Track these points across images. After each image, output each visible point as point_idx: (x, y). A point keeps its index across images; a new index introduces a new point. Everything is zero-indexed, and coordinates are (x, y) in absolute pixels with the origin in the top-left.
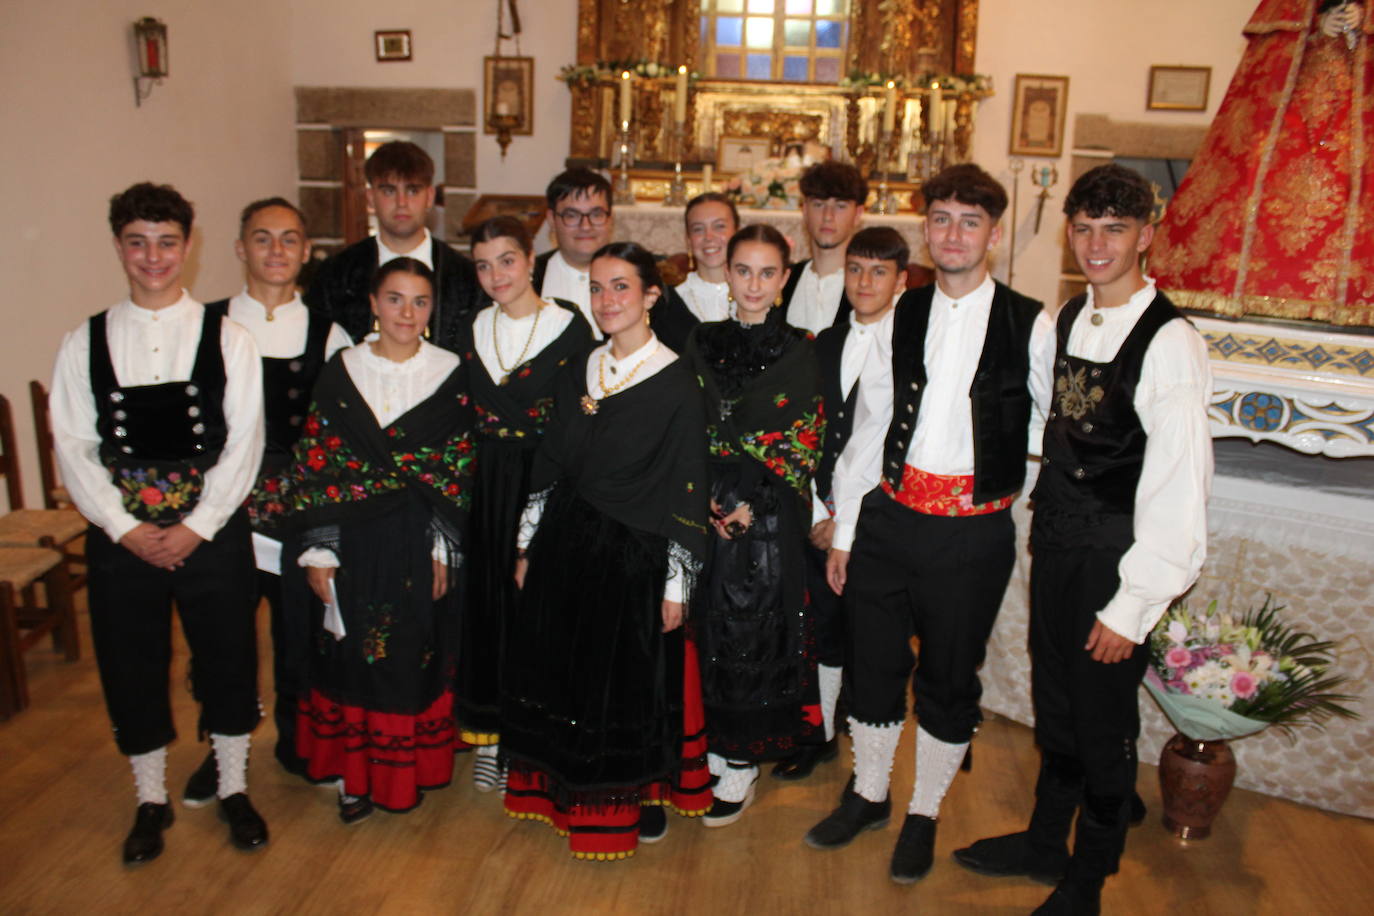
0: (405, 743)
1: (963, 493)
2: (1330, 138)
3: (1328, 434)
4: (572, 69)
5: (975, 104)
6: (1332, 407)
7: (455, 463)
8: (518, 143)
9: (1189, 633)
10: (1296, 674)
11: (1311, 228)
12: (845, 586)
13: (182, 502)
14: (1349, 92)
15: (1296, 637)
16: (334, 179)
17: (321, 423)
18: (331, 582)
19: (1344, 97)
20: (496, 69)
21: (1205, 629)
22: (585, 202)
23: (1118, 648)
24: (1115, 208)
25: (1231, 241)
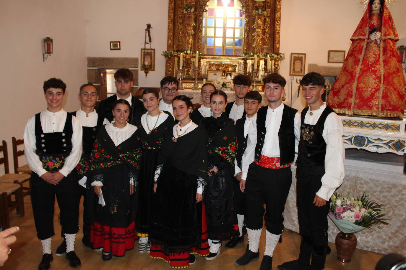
0: (122, 237)
1: (277, 162)
2: (375, 67)
3: (378, 147)
4: (166, 52)
5: (280, 61)
6: (379, 139)
7: (136, 157)
8: (150, 73)
9: (342, 203)
10: (372, 214)
11: (371, 91)
12: (245, 190)
13: (59, 166)
14: (379, 55)
15: (372, 204)
16: (98, 83)
17: (99, 145)
18: (101, 190)
19: (378, 56)
20: (144, 52)
21: (347, 202)
22: (171, 86)
23: (322, 202)
24: (312, 83)
25: (350, 95)
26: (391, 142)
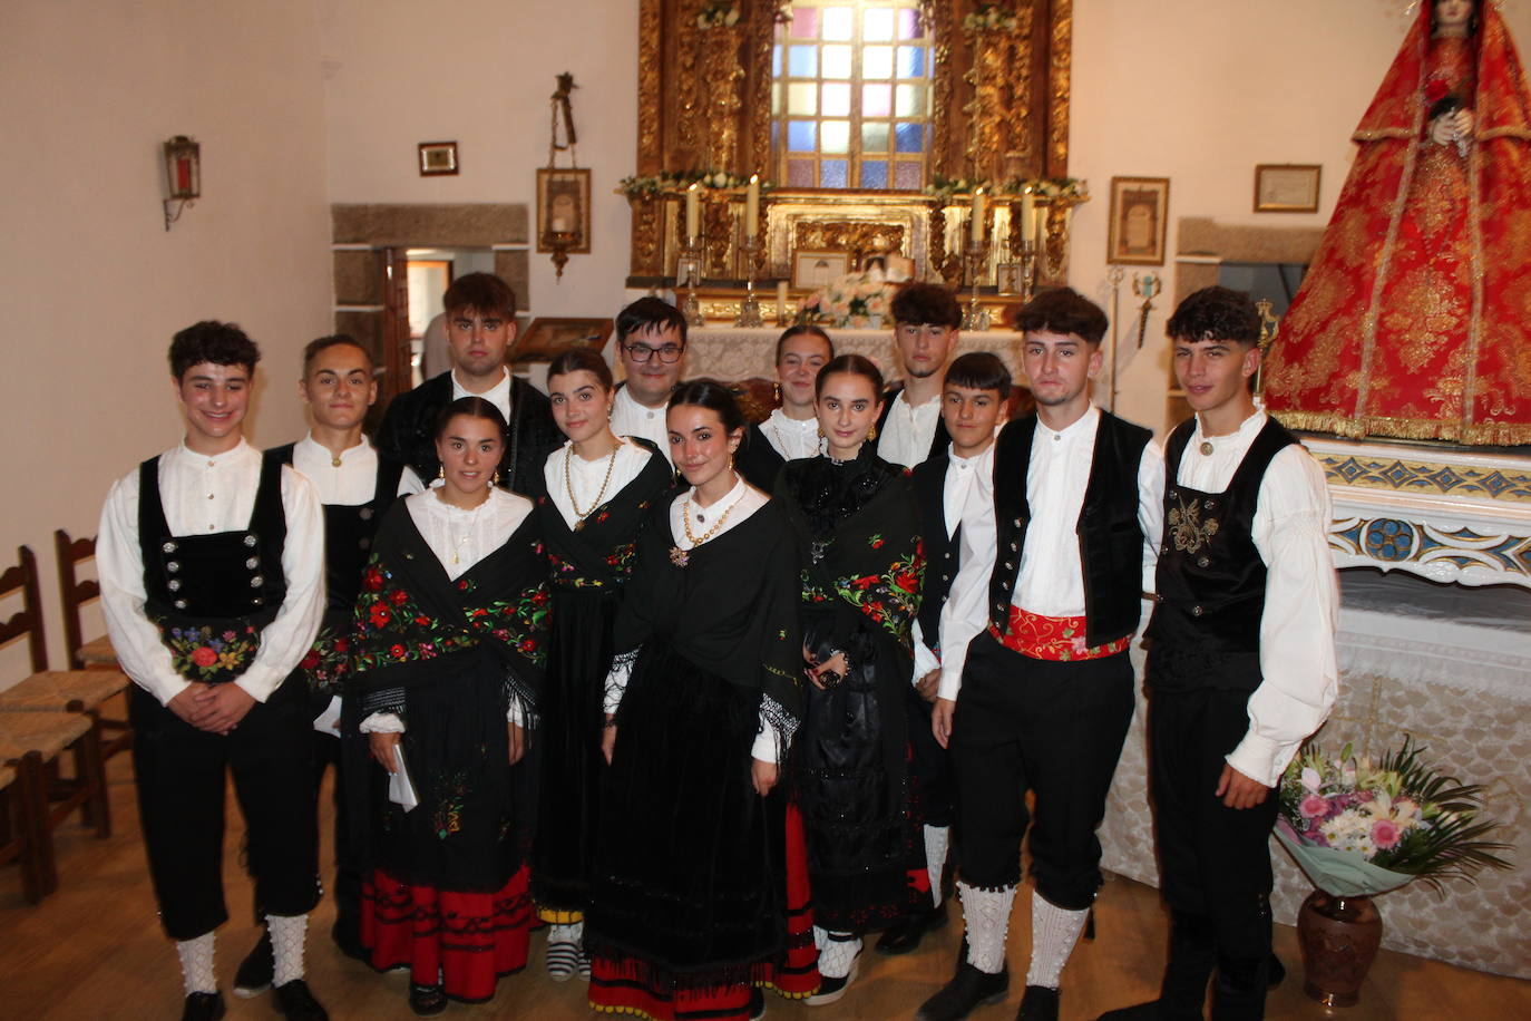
0: (483, 925)
1: (1075, 636)
2: (1447, 248)
3: (1462, 561)
4: (633, 181)
5: (1069, 210)
6: (1465, 533)
7: (529, 618)
8: (575, 261)
9: (1323, 781)
10: (1441, 822)
11: (1433, 344)
12: (950, 738)
13: (236, 662)
14: (1465, 200)
15: (1440, 782)
16: (375, 304)
17: (384, 577)
18: (397, 747)
19: (1459, 206)
20: (551, 183)
21: (1341, 775)
22: (656, 336)
23: (1251, 792)
24: (1213, 332)
25: (1350, 359)
26: (1513, 545)
